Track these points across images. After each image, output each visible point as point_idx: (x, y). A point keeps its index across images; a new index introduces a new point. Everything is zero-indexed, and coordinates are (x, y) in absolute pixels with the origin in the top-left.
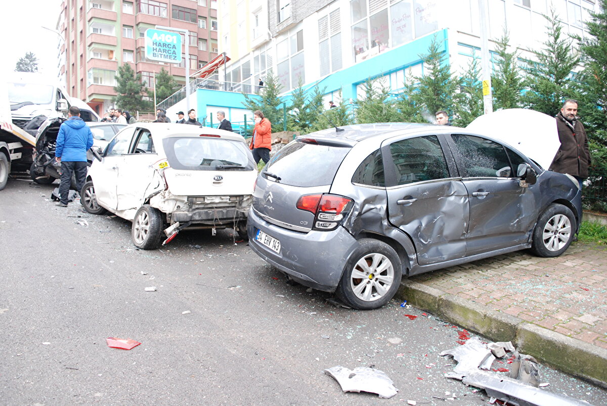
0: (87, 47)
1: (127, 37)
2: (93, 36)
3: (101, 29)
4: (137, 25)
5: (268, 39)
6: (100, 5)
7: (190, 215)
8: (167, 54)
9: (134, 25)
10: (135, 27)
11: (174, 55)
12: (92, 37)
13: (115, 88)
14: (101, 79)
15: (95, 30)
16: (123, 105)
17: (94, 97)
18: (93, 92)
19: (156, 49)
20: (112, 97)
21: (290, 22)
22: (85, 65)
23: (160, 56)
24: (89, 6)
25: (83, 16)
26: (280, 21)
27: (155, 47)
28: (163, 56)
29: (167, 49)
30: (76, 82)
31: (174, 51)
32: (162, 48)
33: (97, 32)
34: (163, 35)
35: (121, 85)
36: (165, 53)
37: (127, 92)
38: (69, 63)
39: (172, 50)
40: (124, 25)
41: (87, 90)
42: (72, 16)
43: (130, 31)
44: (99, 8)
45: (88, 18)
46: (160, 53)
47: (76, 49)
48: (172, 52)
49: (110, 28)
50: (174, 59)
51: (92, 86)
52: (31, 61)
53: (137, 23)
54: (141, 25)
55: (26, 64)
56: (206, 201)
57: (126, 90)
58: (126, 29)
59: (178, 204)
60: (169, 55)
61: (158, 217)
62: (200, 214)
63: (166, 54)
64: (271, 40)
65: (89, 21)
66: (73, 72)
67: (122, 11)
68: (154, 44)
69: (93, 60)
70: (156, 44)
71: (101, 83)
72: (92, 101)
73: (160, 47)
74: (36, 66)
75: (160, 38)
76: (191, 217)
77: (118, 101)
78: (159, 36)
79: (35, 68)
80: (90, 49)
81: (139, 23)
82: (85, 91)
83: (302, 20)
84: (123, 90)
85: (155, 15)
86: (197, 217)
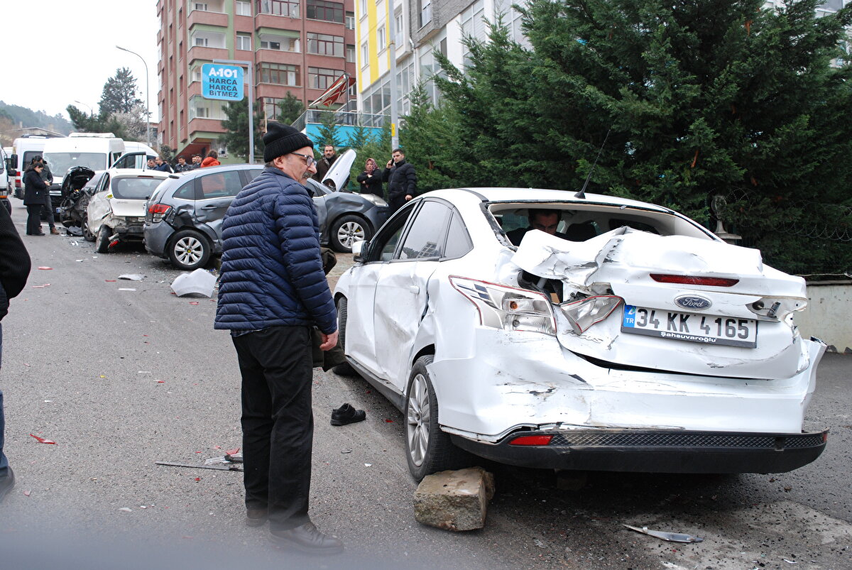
0: (189, 66)
1: (242, 49)
2: (196, 50)
3: (206, 40)
4: (257, 30)
5: (409, 51)
6: (206, 5)
7: (127, 229)
8: (227, 91)
9: (253, 31)
10: (254, 34)
11: (235, 91)
12: (193, 53)
13: (223, 123)
14: (207, 109)
15: (199, 41)
16: (233, 146)
17: (197, 136)
18: (195, 129)
19: (213, 86)
20: (219, 135)
21: (431, 27)
22: (186, 91)
23: (217, 93)
24: (191, 7)
25: (183, 23)
26: (421, 26)
27: (212, 83)
28: (221, 93)
29: (227, 85)
30: (176, 116)
31: (235, 87)
32: (220, 85)
33: (202, 43)
34: (221, 70)
35: (230, 118)
36: (223, 90)
37: (239, 127)
38: (167, 88)
39: (232, 86)
40: (238, 33)
41: (189, 126)
42: (170, 21)
43: (247, 40)
44: (204, 10)
45: (189, 25)
46: (218, 90)
47: (175, 69)
48: (232, 88)
49: (220, 38)
50: (234, 96)
51: (195, 121)
52: (125, 82)
53: (257, 27)
54: (262, 31)
55: (118, 88)
56: (139, 220)
57: (237, 125)
58: (242, 37)
59: (121, 222)
60: (228, 92)
61: (108, 231)
62: (134, 229)
63: (225, 92)
64: (412, 51)
65: (191, 29)
66: (172, 101)
67: (235, 12)
68: (210, 80)
69: (195, 84)
70: (213, 80)
71: (207, 116)
72: (195, 141)
73: (218, 84)
74: (132, 89)
75: (218, 73)
76: (127, 230)
77: (227, 141)
78: (216, 70)
79: (130, 92)
80: (192, 69)
81: (260, 28)
82: (186, 127)
83: (445, 25)
84: (233, 126)
85: (283, 15)
86: (132, 231)
